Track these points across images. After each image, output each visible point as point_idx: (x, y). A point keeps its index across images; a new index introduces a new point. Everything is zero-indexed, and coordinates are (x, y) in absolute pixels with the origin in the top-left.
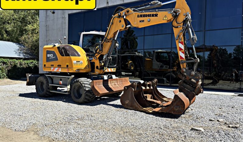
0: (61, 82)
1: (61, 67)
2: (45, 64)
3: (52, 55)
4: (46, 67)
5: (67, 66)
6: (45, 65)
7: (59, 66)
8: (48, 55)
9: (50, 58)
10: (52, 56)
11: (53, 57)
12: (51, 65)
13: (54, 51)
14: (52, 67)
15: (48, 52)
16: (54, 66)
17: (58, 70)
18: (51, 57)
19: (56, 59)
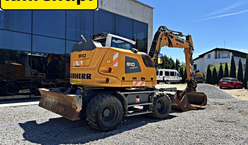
0: (138, 100)
1: (146, 80)
2: (124, 76)
3: (134, 63)
4: (125, 80)
5: (152, 79)
6: (123, 78)
7: (143, 79)
8: (128, 64)
9: (130, 68)
10: (134, 66)
11: (135, 68)
12: (133, 78)
13: (136, 60)
14: (134, 80)
15: (128, 59)
16: (137, 79)
17: (142, 84)
18: (132, 67)
19: (139, 70)
